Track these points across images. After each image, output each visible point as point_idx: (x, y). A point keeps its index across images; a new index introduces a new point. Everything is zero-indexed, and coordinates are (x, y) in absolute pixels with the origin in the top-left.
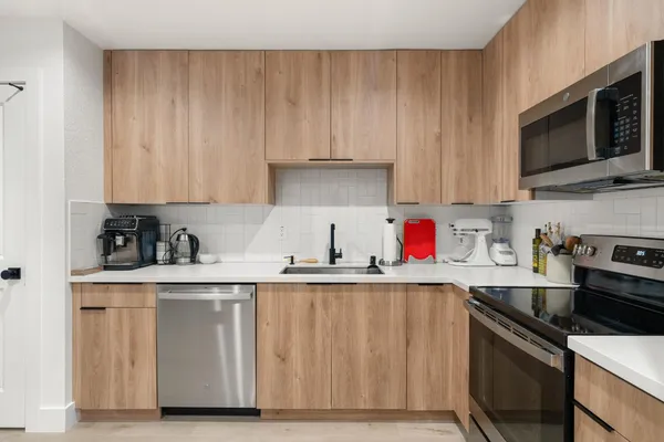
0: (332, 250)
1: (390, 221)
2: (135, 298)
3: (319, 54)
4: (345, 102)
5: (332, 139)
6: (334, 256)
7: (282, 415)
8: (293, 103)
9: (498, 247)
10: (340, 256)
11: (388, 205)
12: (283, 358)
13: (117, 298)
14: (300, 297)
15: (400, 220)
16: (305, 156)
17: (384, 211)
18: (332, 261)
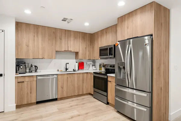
0: (66, 68)
1: (77, 62)
2: (31, 79)
3: (66, 30)
4: (70, 40)
5: (68, 47)
6: (66, 69)
7: (62, 99)
8: (61, 39)
9: (93, 67)
10: (68, 69)
11: (76, 59)
12: (62, 88)
13: (27, 79)
14: (66, 76)
15: (78, 62)
16: (63, 50)
17: (75, 61)
18: (66, 70)
